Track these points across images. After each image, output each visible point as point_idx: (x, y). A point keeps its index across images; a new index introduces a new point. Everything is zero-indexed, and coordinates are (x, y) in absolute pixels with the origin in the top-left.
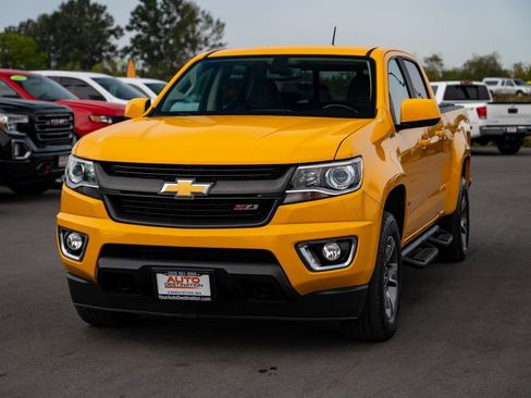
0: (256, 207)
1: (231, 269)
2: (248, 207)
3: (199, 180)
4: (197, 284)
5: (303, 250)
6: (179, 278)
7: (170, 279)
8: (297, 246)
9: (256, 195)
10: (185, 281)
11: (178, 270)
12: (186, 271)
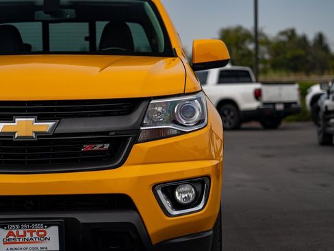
0: (107, 146)
1: (84, 218)
2: (98, 147)
3: (41, 118)
4: (44, 238)
5: (159, 192)
6: (21, 232)
7: (10, 233)
8: (154, 188)
9: (107, 133)
10: (28, 235)
11: (20, 223)
12: (30, 223)
